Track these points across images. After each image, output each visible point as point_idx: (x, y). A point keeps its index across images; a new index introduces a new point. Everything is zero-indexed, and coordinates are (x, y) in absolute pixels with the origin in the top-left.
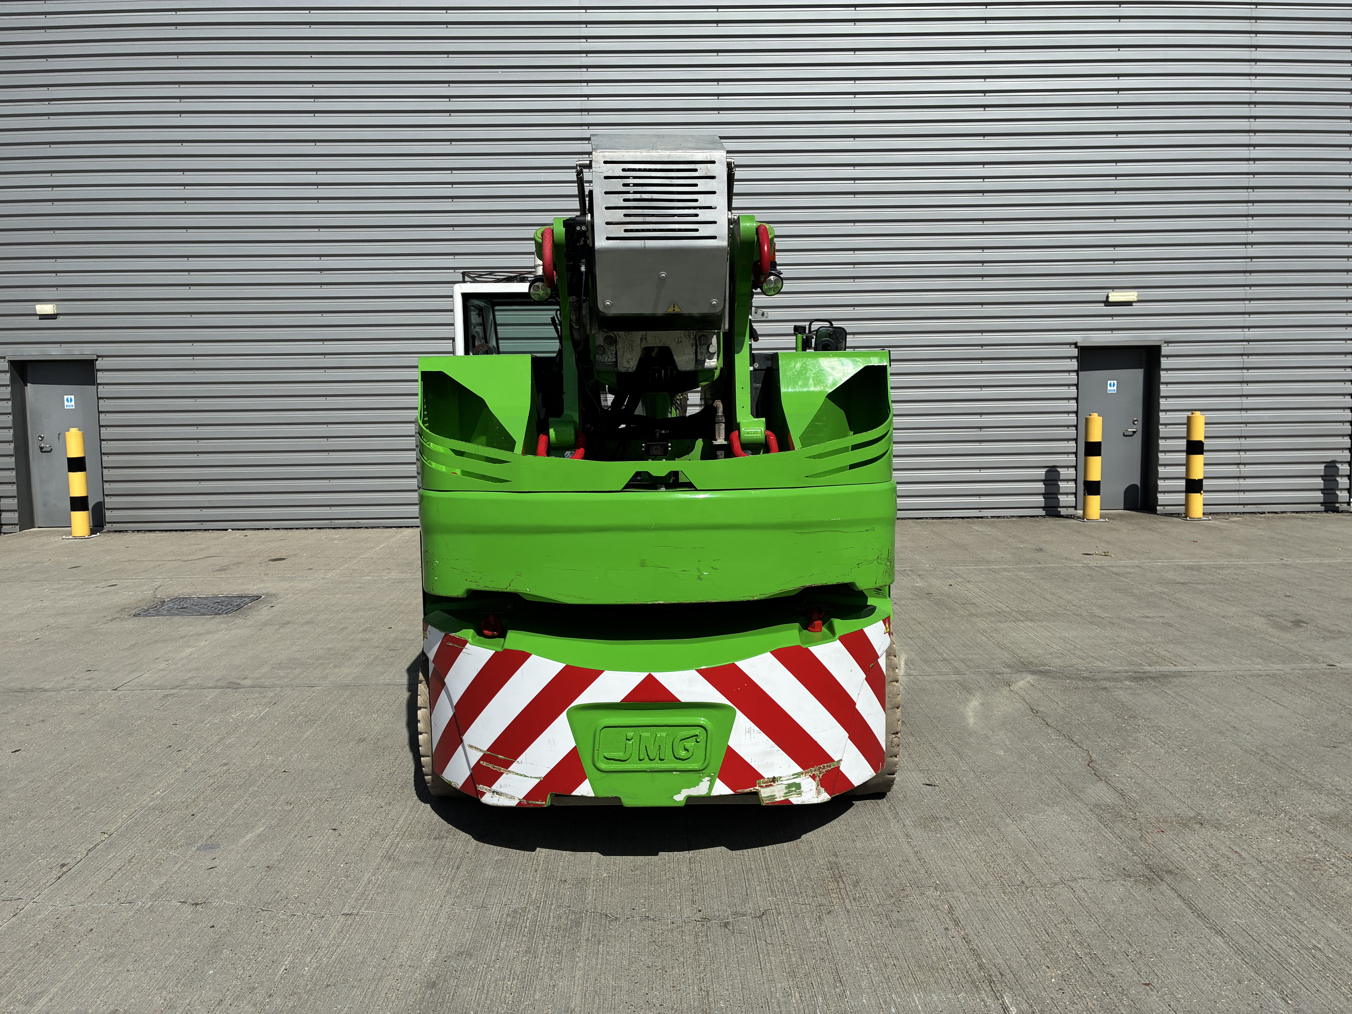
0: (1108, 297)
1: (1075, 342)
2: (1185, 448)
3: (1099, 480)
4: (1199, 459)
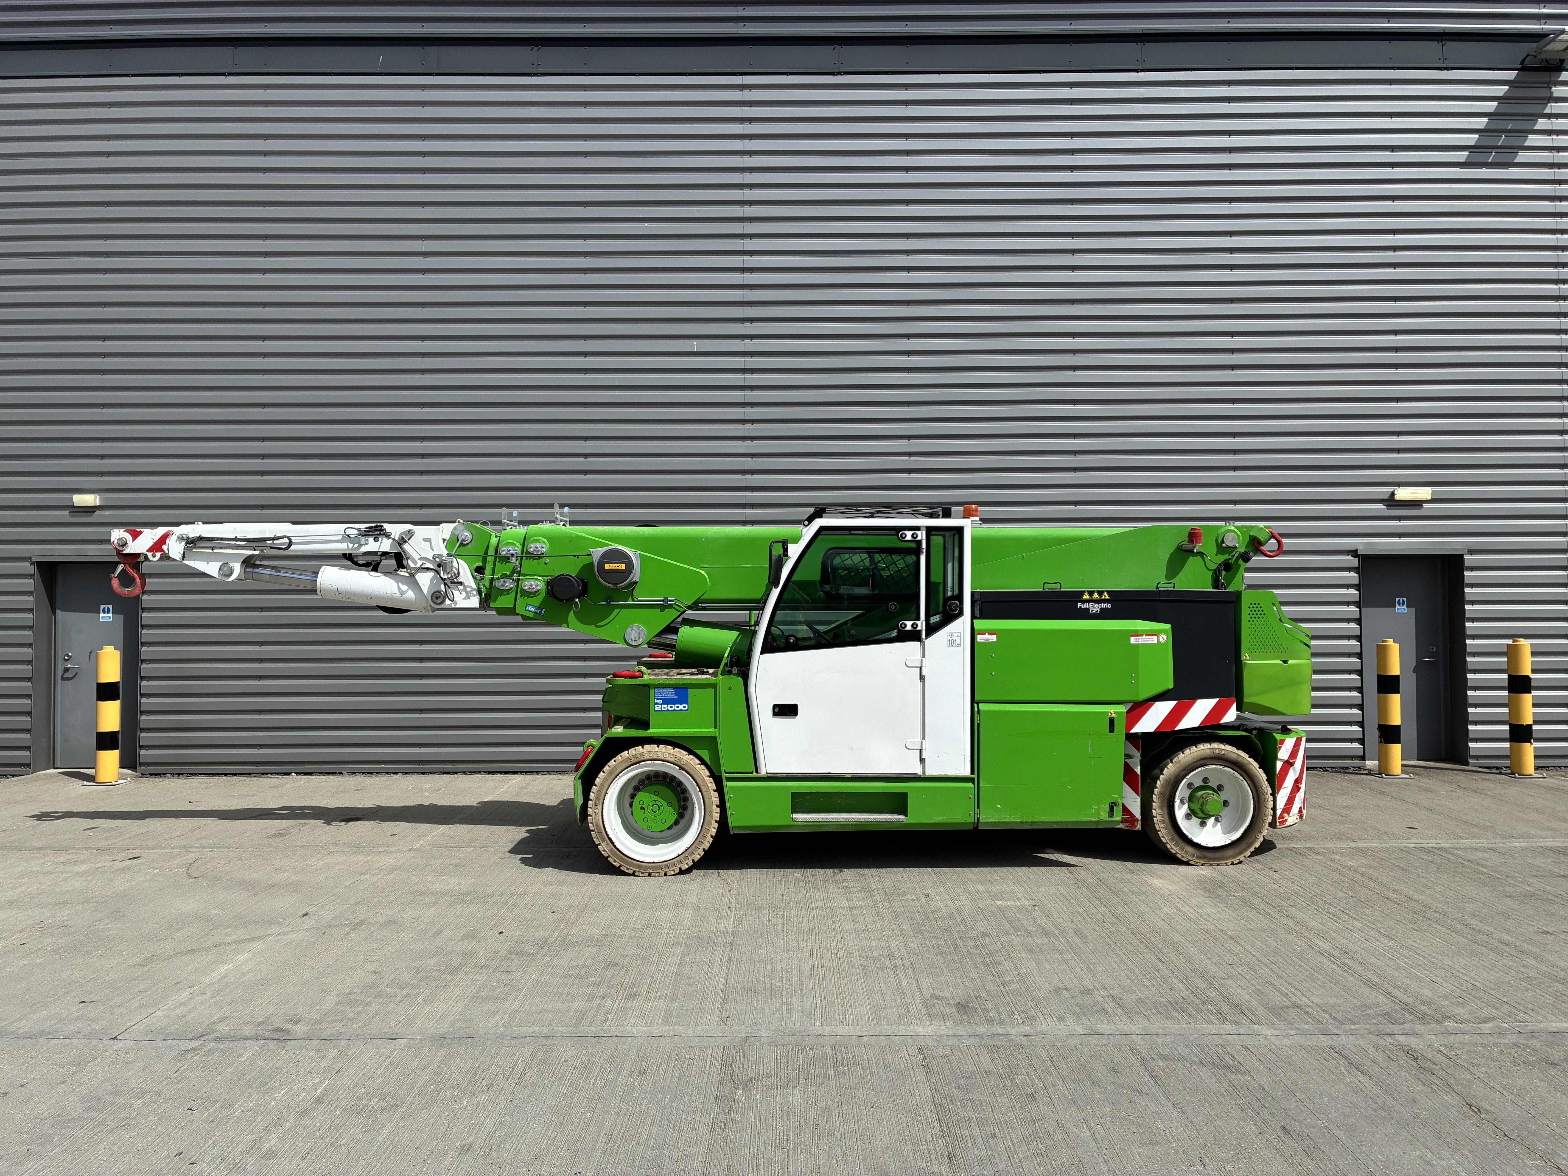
0: (1393, 494)
1: (1355, 549)
2: (1506, 684)
3: (1399, 723)
4: (1527, 699)
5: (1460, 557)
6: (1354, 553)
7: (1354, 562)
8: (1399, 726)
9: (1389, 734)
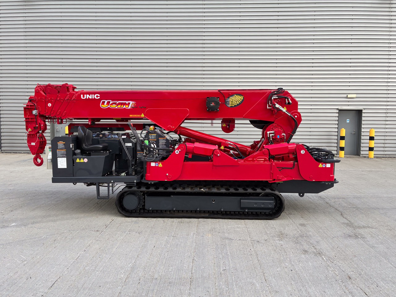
0: (347, 96)
3: (344, 146)
4: (373, 142)
5: (362, 110)
6: (338, 109)
7: (338, 111)
8: (344, 147)
9: (342, 149)
